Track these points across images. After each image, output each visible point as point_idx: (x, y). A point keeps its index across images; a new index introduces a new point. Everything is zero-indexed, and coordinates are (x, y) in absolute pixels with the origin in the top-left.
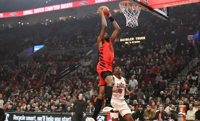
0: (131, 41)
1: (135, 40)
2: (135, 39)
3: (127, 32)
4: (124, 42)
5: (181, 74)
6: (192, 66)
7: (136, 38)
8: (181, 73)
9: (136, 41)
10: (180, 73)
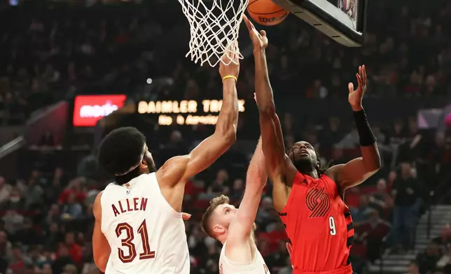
0: (185, 115)
1: (200, 112)
2: (200, 107)
3: (170, 76)
4: (155, 116)
5: (381, 265)
6: (428, 234)
7: (206, 104)
8: (382, 260)
9: (206, 114)
10: (378, 262)
